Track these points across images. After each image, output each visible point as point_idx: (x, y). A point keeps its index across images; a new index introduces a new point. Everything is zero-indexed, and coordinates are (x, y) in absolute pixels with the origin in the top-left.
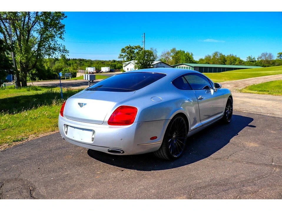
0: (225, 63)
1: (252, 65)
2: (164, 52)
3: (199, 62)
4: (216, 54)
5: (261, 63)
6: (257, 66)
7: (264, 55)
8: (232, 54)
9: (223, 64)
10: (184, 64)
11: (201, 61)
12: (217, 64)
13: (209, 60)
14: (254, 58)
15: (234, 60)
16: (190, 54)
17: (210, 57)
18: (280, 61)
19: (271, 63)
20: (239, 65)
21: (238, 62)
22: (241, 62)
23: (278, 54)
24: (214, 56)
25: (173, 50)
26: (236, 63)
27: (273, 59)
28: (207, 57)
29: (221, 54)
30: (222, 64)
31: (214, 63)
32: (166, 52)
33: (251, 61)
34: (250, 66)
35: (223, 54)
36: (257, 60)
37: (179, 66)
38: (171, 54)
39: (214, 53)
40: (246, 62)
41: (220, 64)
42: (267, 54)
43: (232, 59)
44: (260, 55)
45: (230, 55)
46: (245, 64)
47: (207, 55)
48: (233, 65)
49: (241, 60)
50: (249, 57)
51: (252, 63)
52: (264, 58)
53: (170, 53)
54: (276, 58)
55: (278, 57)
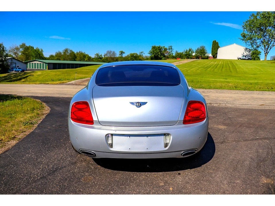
0: (76, 60)
1: (100, 61)
2: (12, 47)
3: (50, 59)
4: (66, 50)
5: (107, 59)
6: (104, 62)
7: (109, 52)
8: (81, 51)
9: (74, 61)
10: (37, 61)
11: (52, 57)
12: (67, 60)
13: (60, 57)
14: (101, 55)
15: (84, 57)
16: (40, 50)
17: (60, 53)
18: (122, 58)
19: (115, 59)
20: (88, 61)
21: (87, 59)
22: (90, 59)
23: (120, 52)
24: (64, 53)
25: (23, 46)
26: (85, 60)
27: (116, 56)
28: (58, 54)
29: (71, 51)
30: (72, 60)
31: (64, 60)
32: (15, 48)
33: (98, 58)
34: (98, 62)
35: (73, 51)
36: (103, 57)
37: (31, 63)
38: (21, 49)
39: (65, 50)
40: (94, 58)
41: (71, 61)
42: (111, 52)
43: (82, 56)
44: (106, 53)
45: (80, 52)
46: (94, 60)
47: (58, 52)
48: (83, 61)
49: (89, 57)
50: (97, 54)
51: (100, 59)
52: (108, 55)
53: (19, 49)
54: (119, 55)
55: (120, 54)
